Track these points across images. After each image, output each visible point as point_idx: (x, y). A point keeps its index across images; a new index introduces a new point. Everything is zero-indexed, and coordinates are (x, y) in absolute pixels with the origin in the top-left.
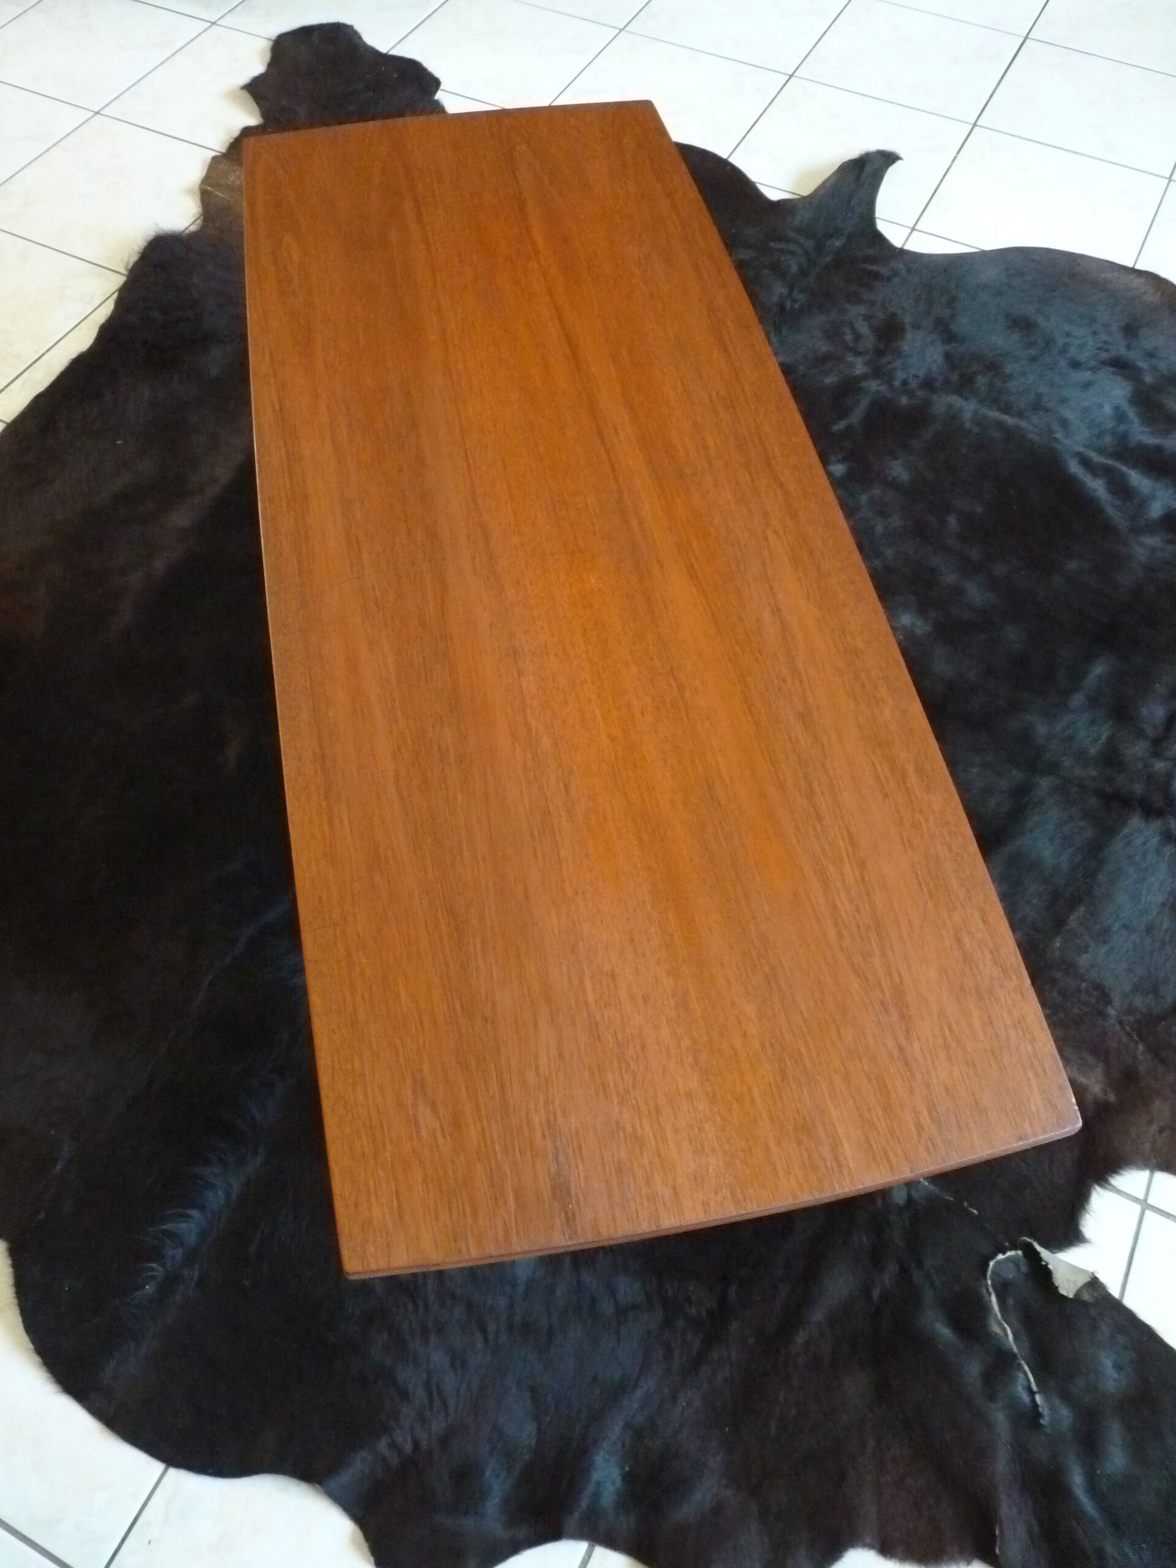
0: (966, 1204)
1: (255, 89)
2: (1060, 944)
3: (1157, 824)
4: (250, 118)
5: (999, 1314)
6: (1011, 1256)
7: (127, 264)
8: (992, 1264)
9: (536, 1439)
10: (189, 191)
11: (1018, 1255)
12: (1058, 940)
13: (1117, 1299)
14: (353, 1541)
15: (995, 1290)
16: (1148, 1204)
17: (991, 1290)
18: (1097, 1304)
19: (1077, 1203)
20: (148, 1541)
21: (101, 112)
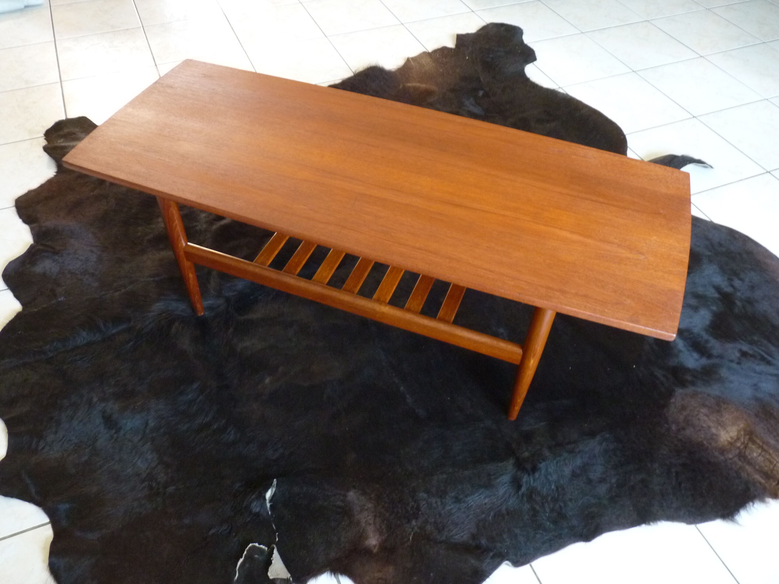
11: (265, 549)
15: (244, 558)
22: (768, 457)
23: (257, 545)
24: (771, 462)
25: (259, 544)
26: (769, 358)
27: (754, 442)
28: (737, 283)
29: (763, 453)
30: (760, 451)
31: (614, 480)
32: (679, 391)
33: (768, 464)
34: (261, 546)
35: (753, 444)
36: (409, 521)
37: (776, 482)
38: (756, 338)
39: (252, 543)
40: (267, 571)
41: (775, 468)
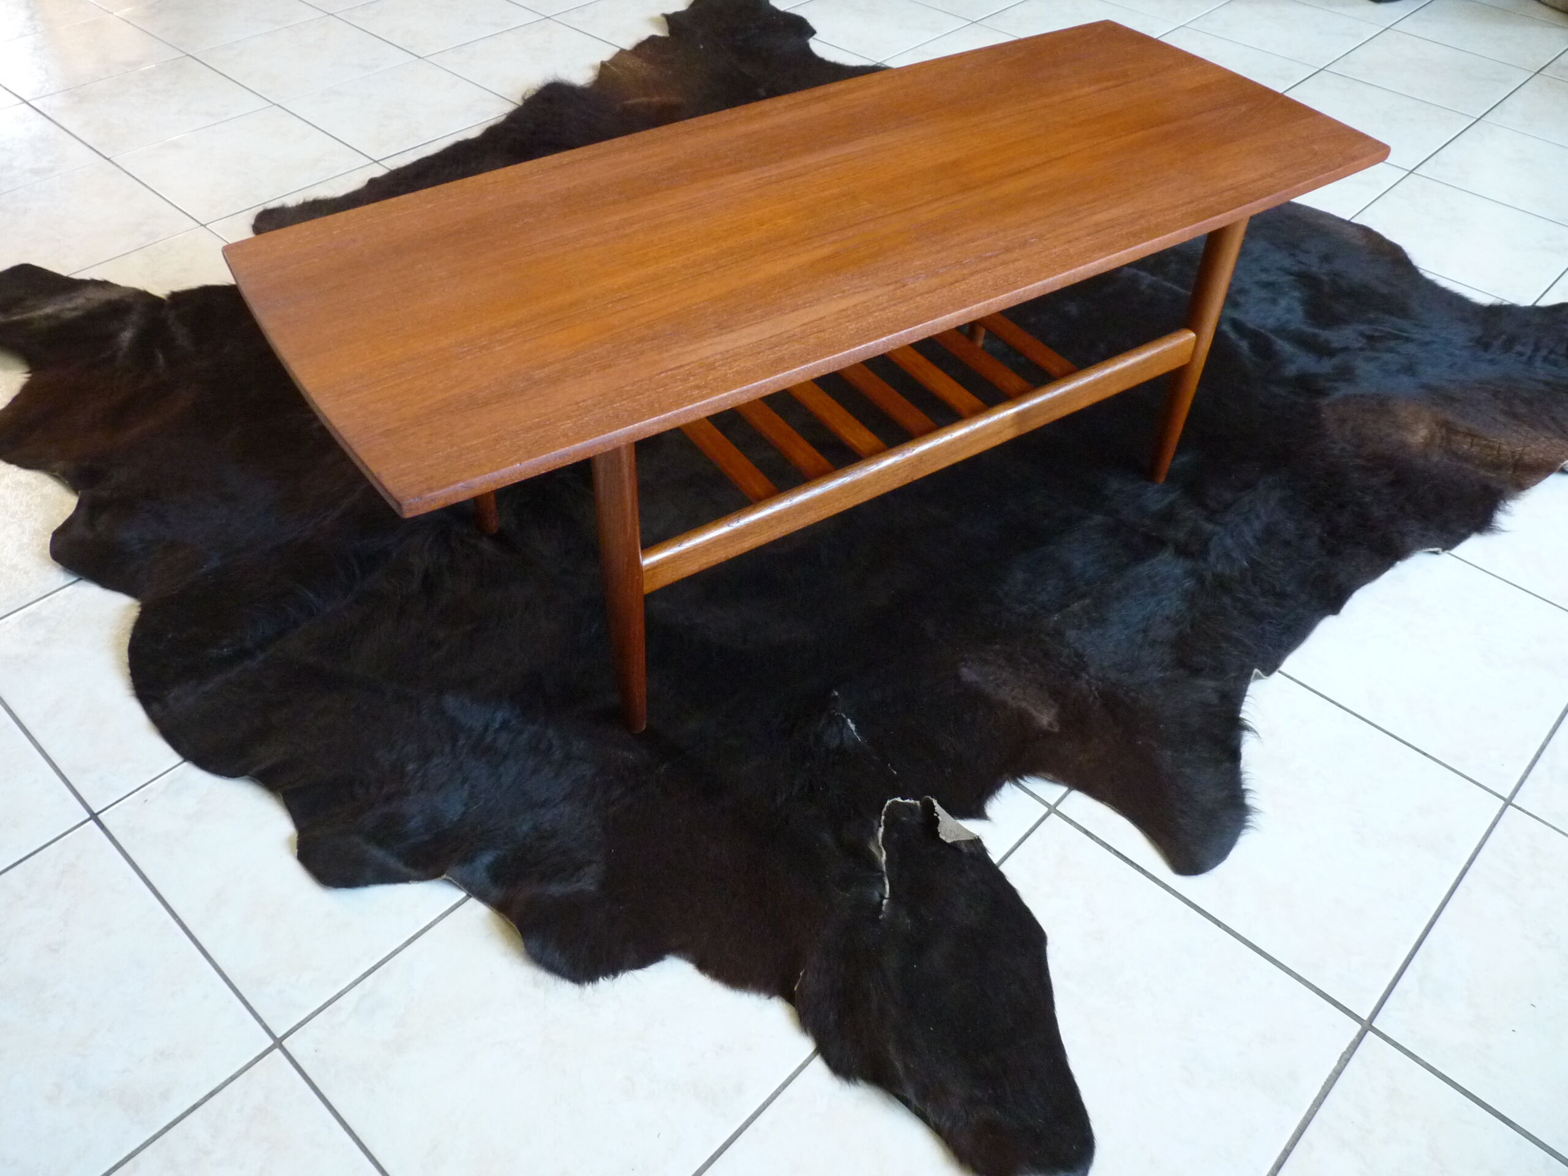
0: (889, 765)
1: (672, 20)
2: (1058, 619)
3: (1189, 564)
4: (661, 32)
5: (880, 840)
6: (910, 804)
7: (525, 93)
8: (889, 802)
9: (458, 818)
10: (593, 67)
11: (916, 804)
12: (1057, 615)
13: (994, 864)
14: (290, 840)
15: (885, 825)
16: (1056, 809)
17: (882, 824)
18: (971, 855)
19: (990, 788)
20: (145, 799)
21: (552, 18)
22: (1484, 442)
23: (899, 800)
24: (1492, 448)
25: (903, 799)
26: (1405, 335)
27: (1457, 432)
28: (1302, 257)
29: (1476, 440)
30: (1469, 440)
31: (1318, 531)
32: (1324, 402)
33: (1488, 451)
34: (908, 801)
35: (1457, 436)
36: (1077, 677)
37: (1512, 470)
38: (1372, 315)
39: (890, 799)
40: (936, 834)
41: (1501, 453)
